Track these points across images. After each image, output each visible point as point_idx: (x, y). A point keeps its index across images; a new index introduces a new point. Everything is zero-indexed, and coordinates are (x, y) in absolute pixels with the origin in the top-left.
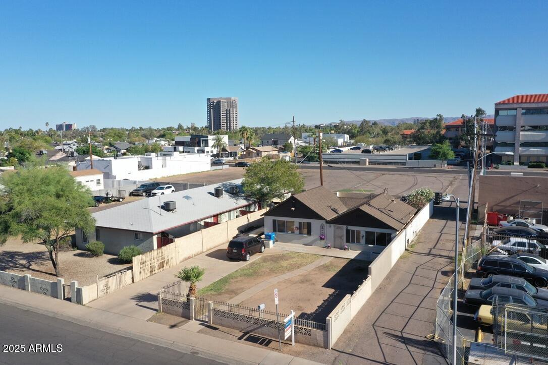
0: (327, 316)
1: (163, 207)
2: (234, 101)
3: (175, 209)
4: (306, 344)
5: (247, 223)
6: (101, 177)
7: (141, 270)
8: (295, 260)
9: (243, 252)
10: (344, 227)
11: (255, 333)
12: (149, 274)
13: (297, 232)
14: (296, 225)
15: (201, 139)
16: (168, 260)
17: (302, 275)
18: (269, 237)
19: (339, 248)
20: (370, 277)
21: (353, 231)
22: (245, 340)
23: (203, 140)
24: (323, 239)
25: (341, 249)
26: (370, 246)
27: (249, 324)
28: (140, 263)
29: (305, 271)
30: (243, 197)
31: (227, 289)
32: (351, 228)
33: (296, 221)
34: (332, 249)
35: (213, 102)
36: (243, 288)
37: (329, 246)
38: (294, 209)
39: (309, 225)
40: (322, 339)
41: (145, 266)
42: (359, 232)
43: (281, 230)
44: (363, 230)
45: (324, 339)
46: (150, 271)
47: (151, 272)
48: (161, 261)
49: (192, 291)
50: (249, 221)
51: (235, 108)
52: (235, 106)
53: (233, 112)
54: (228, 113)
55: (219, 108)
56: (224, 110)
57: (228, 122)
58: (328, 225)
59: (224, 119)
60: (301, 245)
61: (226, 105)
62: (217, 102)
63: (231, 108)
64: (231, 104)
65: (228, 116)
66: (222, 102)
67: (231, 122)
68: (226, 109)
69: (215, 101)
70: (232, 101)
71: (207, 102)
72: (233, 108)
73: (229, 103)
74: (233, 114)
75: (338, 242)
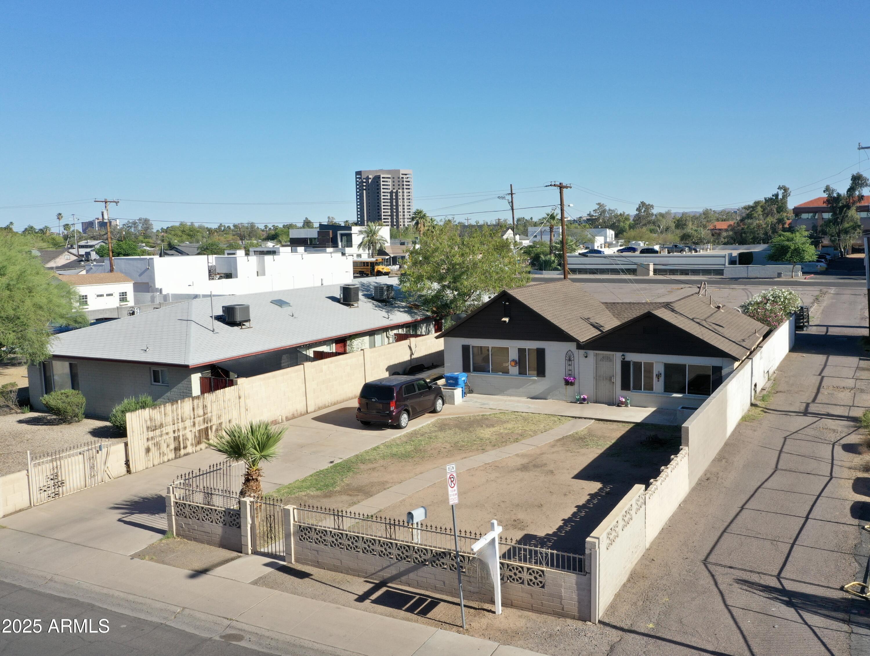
0: (588, 535)
1: (219, 318)
3: (249, 320)
4: (532, 609)
5: (409, 359)
6: (128, 287)
7: (150, 443)
8: (509, 426)
9: (392, 408)
10: (617, 357)
11: (402, 583)
12: (172, 455)
13: (514, 370)
14: (513, 355)
15: (339, 232)
16: (221, 424)
17: (523, 456)
18: (453, 382)
19: (606, 403)
20: (684, 451)
21: (638, 365)
22: (374, 602)
23: (342, 235)
24: (572, 383)
25: (611, 403)
26: (675, 395)
27: (385, 561)
28: (148, 428)
29: (533, 447)
30: (403, 307)
31: (348, 485)
32: (633, 357)
33: (512, 348)
34: (590, 404)
35: (368, 178)
36: (387, 482)
37: (584, 399)
38: (507, 320)
39: (541, 353)
40: (575, 596)
41: (161, 436)
42: (649, 367)
43: (481, 369)
44: (658, 361)
45: (579, 595)
46: (172, 447)
47: (177, 449)
48: (203, 427)
49: (252, 483)
50: (412, 354)
51: (406, 189)
52: (406, 185)
53: (403, 196)
54: (394, 197)
55: (378, 189)
56: (387, 192)
57: (395, 214)
58: (582, 352)
59: (388, 209)
60: (524, 399)
61: (390, 183)
62: (374, 178)
63: (399, 189)
64: (399, 181)
65: (394, 204)
66: (383, 178)
67: (400, 214)
68: (389, 191)
69: (370, 177)
70: (401, 176)
71: (356, 178)
72: (403, 189)
73: (396, 180)
74: (403, 199)
75: (605, 389)
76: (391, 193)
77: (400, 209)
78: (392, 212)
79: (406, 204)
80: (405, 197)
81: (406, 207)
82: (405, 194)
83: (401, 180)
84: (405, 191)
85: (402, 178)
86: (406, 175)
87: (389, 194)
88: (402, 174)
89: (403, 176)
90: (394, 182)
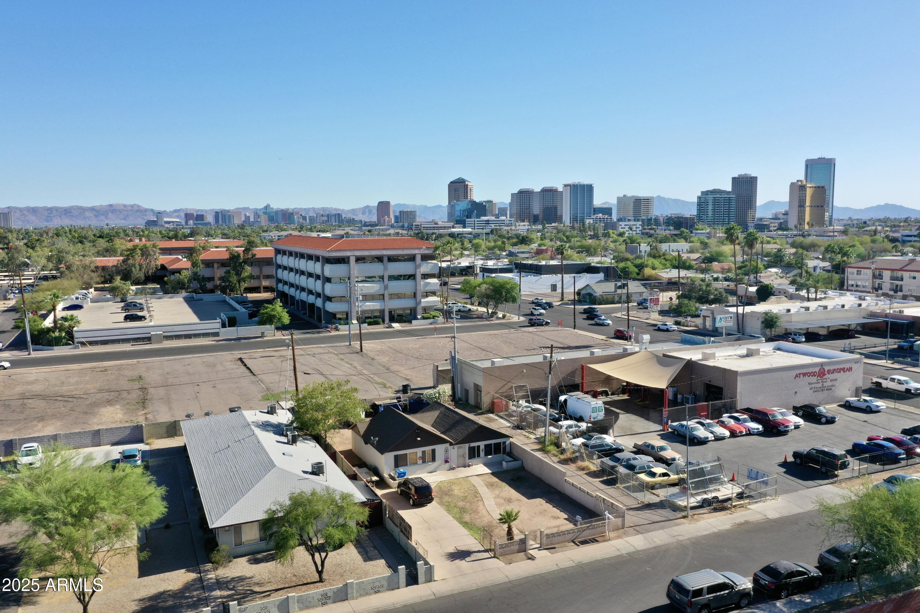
4: (613, 531)
10: (467, 445)
11: (579, 538)
13: (420, 462)
14: (420, 455)
19: (462, 467)
21: (474, 447)
24: (448, 462)
25: (465, 467)
26: (489, 457)
27: (574, 534)
32: (473, 445)
33: (419, 451)
34: (457, 469)
37: (454, 467)
38: (419, 439)
39: (434, 451)
40: (621, 523)
42: (479, 447)
44: (482, 444)
58: (452, 447)
75: (461, 462)
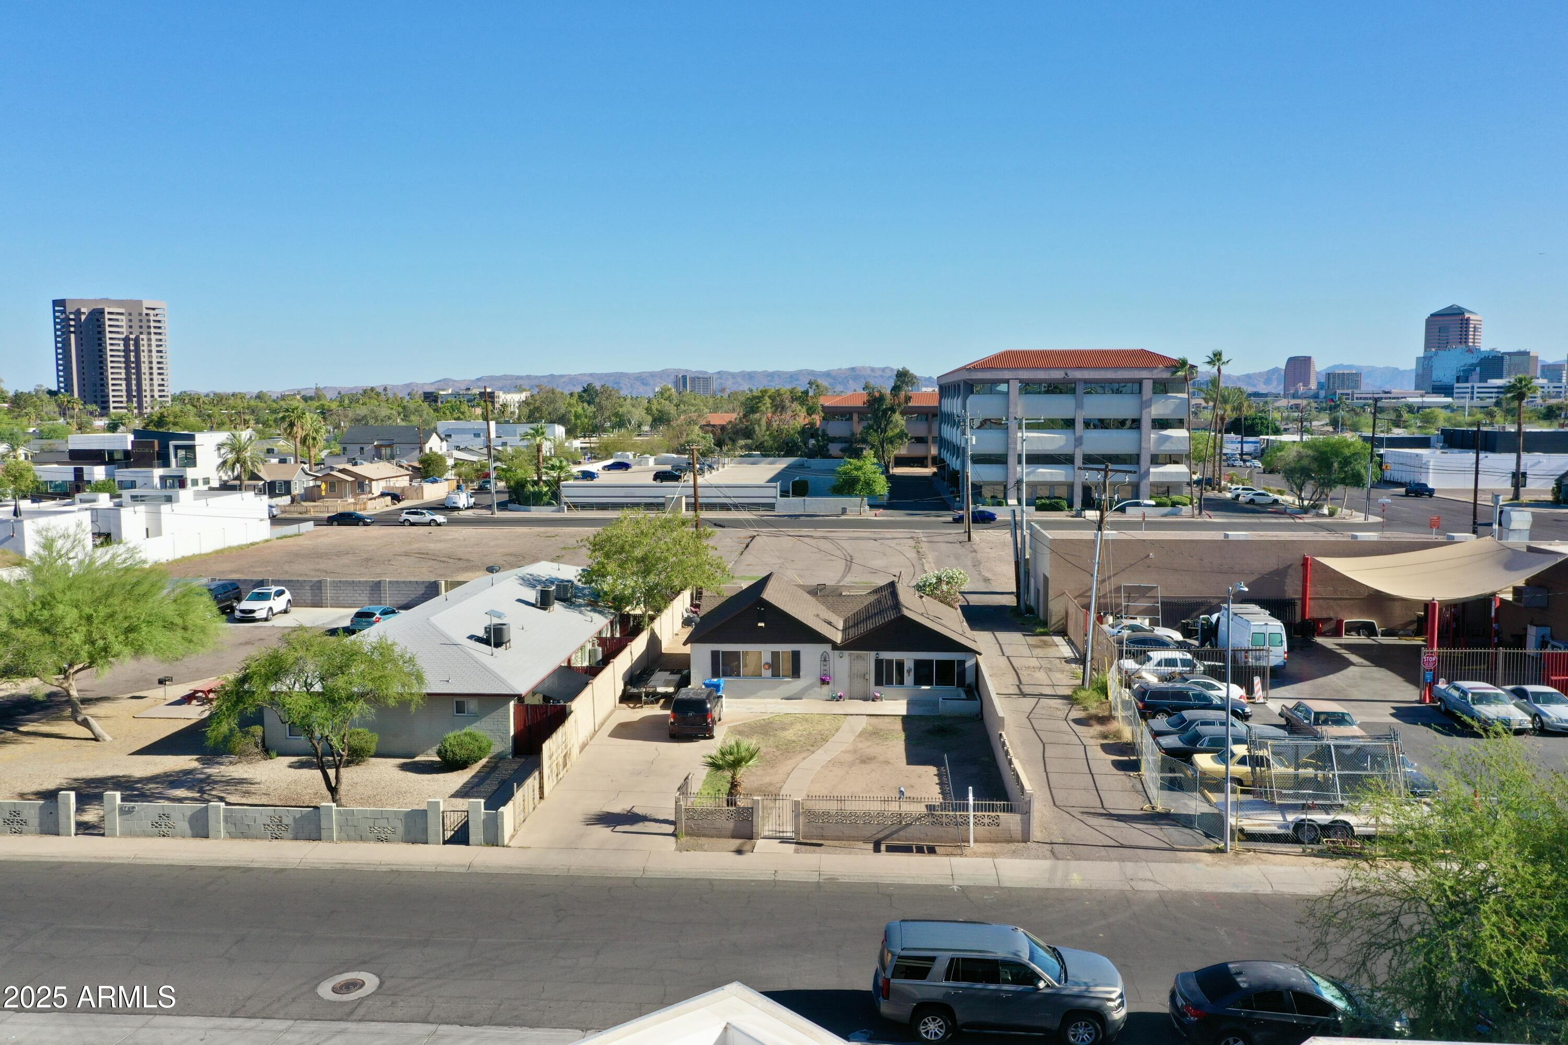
1: (484, 642)
2: (151, 312)
3: (510, 641)
4: (994, 841)
9: (709, 720)
10: (872, 655)
11: (893, 840)
12: (556, 781)
13: (767, 673)
14: (766, 659)
15: (172, 443)
16: (570, 749)
17: (847, 753)
19: (860, 699)
21: (890, 662)
22: (884, 851)
24: (828, 683)
26: (923, 687)
27: (881, 827)
28: (549, 756)
29: (846, 745)
32: (886, 655)
33: (765, 651)
35: (78, 313)
37: (840, 697)
38: (761, 624)
39: (796, 656)
41: (552, 762)
42: (900, 665)
43: (734, 672)
44: (909, 658)
45: (1023, 828)
46: (556, 774)
48: (565, 752)
50: (632, 659)
51: (155, 333)
52: (155, 327)
53: (150, 345)
54: (132, 348)
55: (99, 333)
56: (119, 339)
57: (134, 377)
58: (837, 652)
59: (120, 368)
60: (780, 701)
61: (123, 324)
62: (90, 313)
63: (141, 333)
64: (141, 321)
65: (133, 359)
66: (109, 313)
67: (143, 376)
68: (123, 336)
69: (83, 310)
70: (145, 311)
71: (55, 311)
72: (149, 333)
73: (135, 318)
74: (150, 351)
75: (859, 686)
76: (126, 340)
77: (145, 368)
78: (128, 373)
79: (155, 360)
80: (154, 349)
81: (155, 366)
82: (154, 343)
83: (144, 318)
84: (153, 337)
85: (147, 314)
86: (154, 309)
87: (122, 343)
88: (147, 308)
89: (148, 312)
90: (130, 321)
